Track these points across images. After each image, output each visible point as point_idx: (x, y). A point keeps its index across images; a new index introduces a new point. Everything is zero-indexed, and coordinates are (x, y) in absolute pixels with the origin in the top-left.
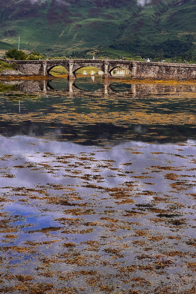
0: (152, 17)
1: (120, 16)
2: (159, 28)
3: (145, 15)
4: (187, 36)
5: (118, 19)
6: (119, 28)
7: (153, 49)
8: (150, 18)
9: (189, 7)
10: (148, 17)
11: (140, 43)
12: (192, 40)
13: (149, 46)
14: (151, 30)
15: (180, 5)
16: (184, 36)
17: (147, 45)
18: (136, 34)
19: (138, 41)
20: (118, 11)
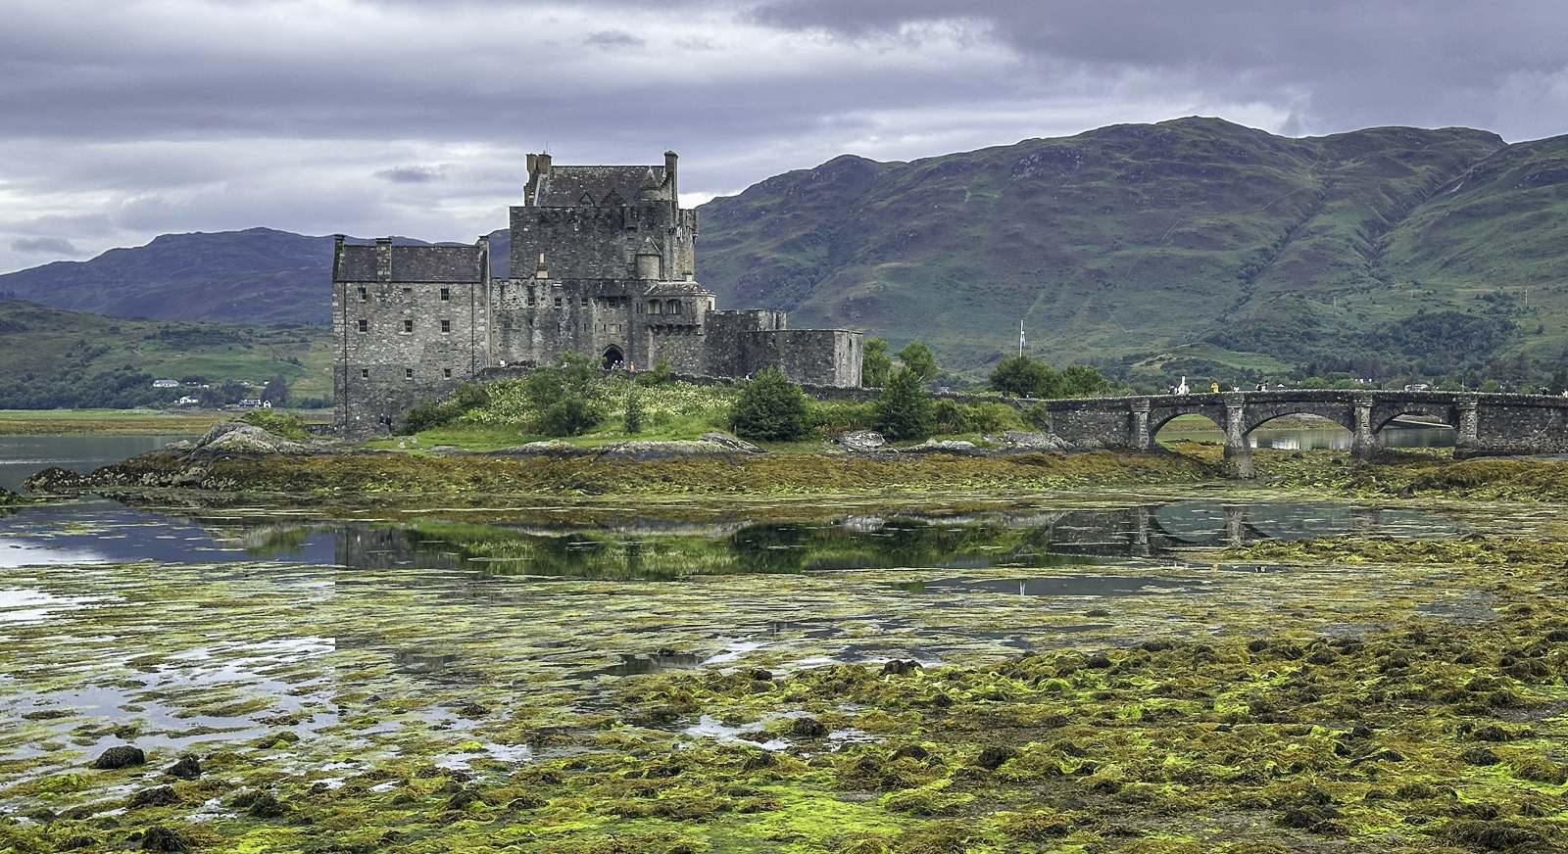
0: (1356, 238)
1: (1240, 236)
2: (1384, 274)
3: (1330, 232)
4: (1489, 298)
5: (1232, 248)
6: (1239, 278)
7: (1367, 345)
8: (1350, 240)
9: (1490, 198)
10: (1340, 236)
11: (1319, 325)
12: (1509, 311)
13: (1350, 338)
14: (1356, 279)
15: (1456, 194)
16: (1478, 298)
17: (1343, 332)
18: (1302, 297)
19: (1311, 321)
20: (1233, 218)
